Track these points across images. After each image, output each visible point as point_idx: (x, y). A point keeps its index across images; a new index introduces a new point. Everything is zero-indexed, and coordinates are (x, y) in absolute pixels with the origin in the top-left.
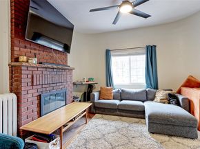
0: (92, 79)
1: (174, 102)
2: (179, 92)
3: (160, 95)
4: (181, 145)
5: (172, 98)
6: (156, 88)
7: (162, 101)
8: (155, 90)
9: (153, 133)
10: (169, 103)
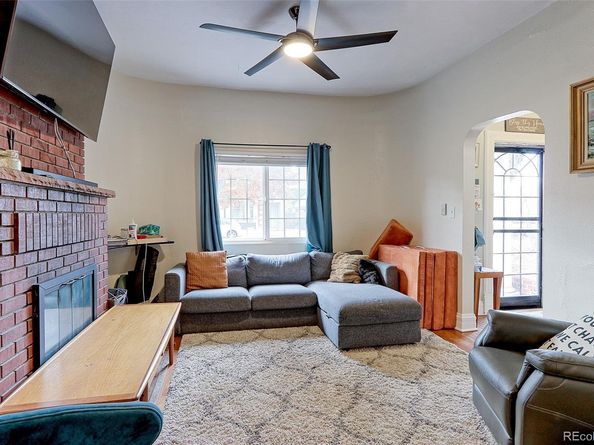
0: (157, 229)
1: (372, 278)
2: (376, 255)
3: (343, 264)
4: (400, 359)
5: (367, 270)
6: (329, 249)
7: (348, 279)
8: (329, 255)
9: (347, 350)
10: (362, 281)
